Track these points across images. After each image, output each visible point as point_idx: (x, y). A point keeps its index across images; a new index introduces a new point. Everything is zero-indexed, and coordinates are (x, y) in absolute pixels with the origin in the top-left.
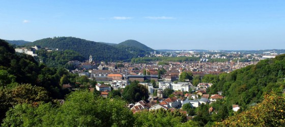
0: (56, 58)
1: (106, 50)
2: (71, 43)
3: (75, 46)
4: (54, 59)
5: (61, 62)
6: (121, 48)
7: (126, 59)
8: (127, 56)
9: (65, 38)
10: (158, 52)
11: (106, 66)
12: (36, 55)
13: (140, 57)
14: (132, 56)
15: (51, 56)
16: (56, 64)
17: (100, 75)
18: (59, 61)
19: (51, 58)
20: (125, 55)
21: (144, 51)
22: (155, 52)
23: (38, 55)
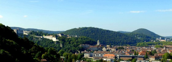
0: (71, 42)
1: (118, 37)
2: (90, 31)
3: (94, 34)
4: (70, 43)
5: (75, 45)
6: (131, 34)
7: (134, 43)
8: (135, 41)
9: (86, 28)
10: (163, 38)
11: (110, 49)
12: (58, 40)
13: (146, 42)
14: (139, 41)
15: (68, 41)
16: (71, 47)
17: (100, 55)
18: (73, 44)
19: (68, 42)
20: (134, 40)
21: (150, 38)
22: (160, 38)
23: (59, 40)
